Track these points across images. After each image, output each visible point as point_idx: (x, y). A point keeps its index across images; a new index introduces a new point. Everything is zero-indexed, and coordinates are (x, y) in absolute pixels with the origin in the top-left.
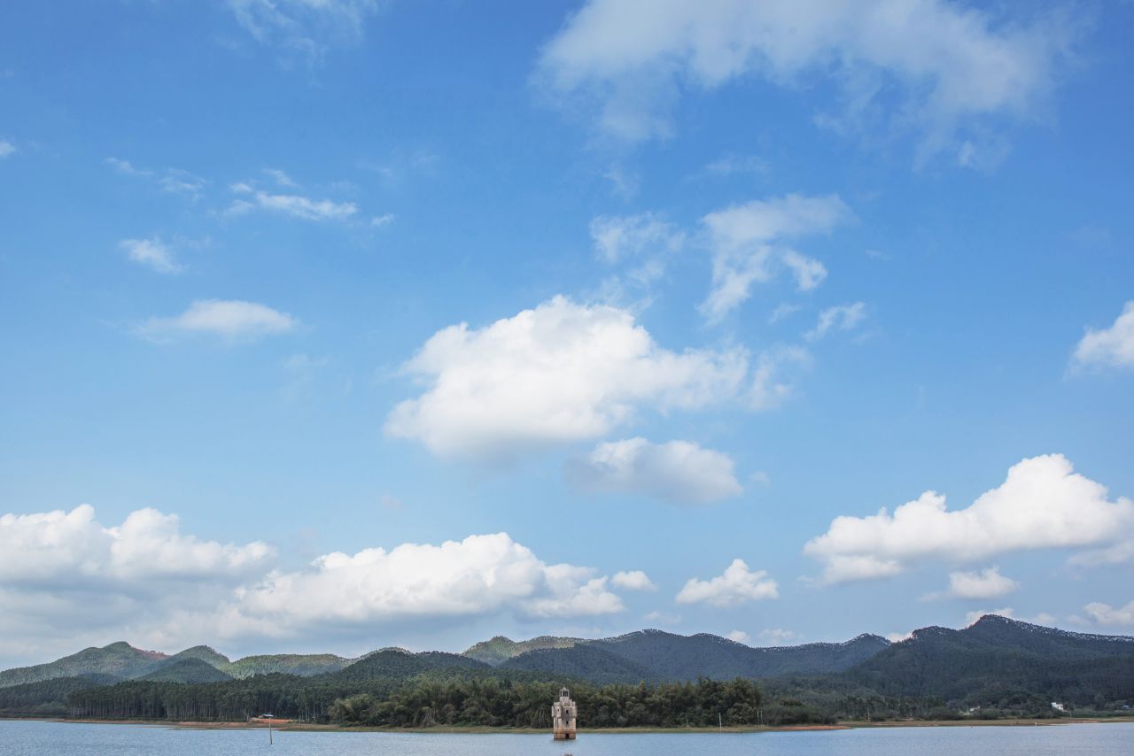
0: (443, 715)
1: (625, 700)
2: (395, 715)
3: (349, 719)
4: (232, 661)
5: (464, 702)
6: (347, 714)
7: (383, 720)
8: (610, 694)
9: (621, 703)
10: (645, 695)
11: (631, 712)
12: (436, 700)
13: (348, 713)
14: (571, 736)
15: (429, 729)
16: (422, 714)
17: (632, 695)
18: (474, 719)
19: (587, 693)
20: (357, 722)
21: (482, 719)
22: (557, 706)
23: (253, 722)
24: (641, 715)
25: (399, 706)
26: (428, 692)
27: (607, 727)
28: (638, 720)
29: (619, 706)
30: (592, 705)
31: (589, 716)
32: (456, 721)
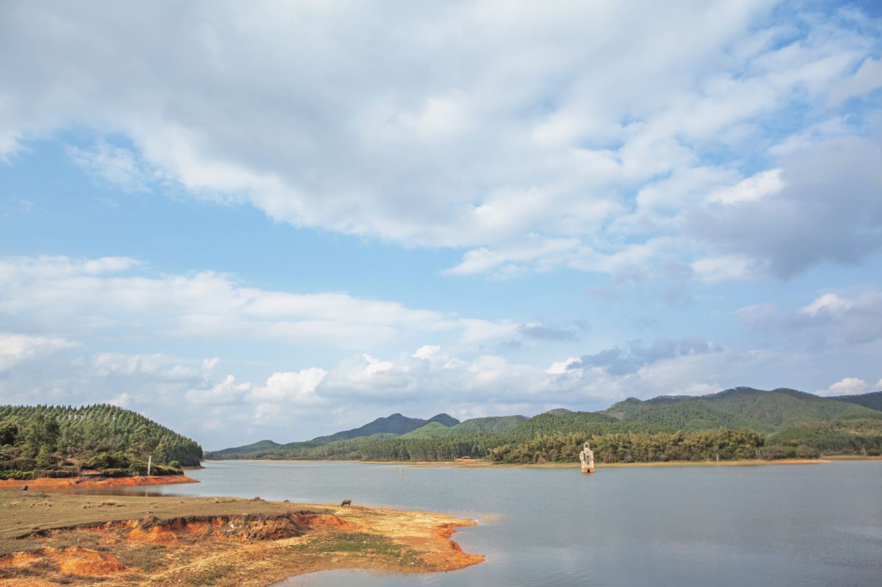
0: (550, 456)
1: (666, 444)
2: (523, 457)
3: (497, 460)
5: (563, 448)
6: (496, 457)
7: (516, 460)
9: (663, 446)
10: (680, 440)
11: (670, 452)
12: (545, 447)
14: (591, 471)
16: (538, 456)
17: (671, 441)
18: (569, 458)
20: (502, 461)
21: (573, 458)
22: (582, 453)
23: (458, 461)
24: (676, 454)
25: (524, 451)
26: (540, 442)
28: (674, 457)
32: (558, 459)
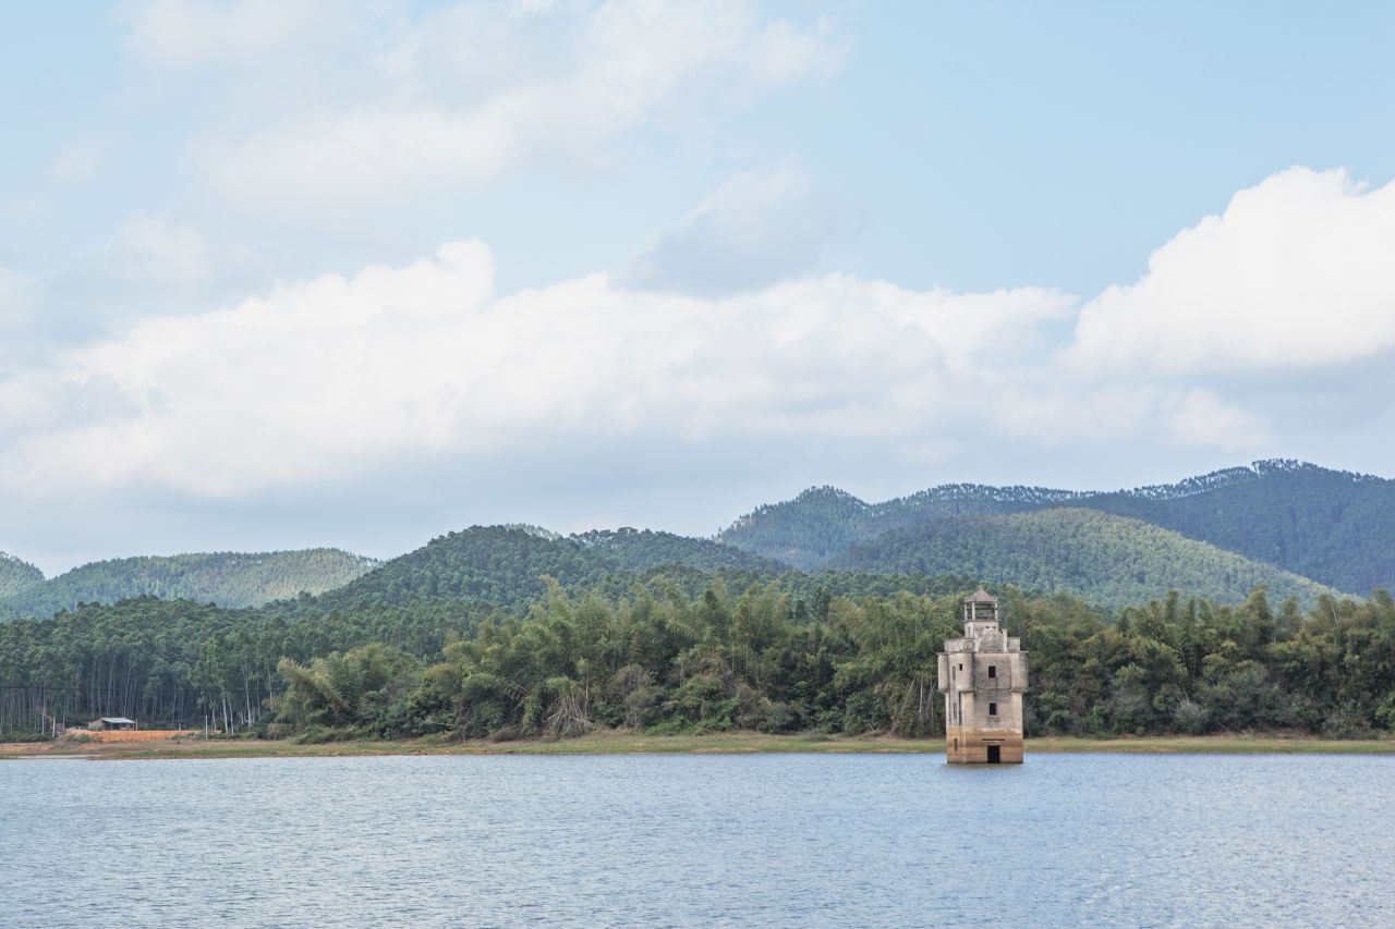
0: (615, 699)
1: (1201, 651)
2: (468, 704)
3: (327, 720)
4: (48, 576)
5: (680, 659)
6: (317, 705)
7: (429, 720)
8: (1148, 629)
9: (1186, 661)
10: (1265, 635)
11: (1221, 689)
12: (590, 657)
13: (320, 701)
14: (1005, 754)
15: (577, 744)
16: (548, 698)
17: (1223, 635)
18: (712, 712)
19: (1072, 628)
20: (350, 729)
21: (734, 713)
22: (956, 652)
23: (72, 739)
24: (1255, 698)
25: (474, 676)
26: (564, 631)
27: (1142, 736)
28: (1245, 712)
29: (1181, 670)
30: (1087, 665)
31: (1082, 701)
32: (655, 718)
